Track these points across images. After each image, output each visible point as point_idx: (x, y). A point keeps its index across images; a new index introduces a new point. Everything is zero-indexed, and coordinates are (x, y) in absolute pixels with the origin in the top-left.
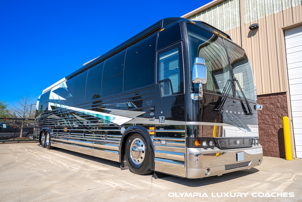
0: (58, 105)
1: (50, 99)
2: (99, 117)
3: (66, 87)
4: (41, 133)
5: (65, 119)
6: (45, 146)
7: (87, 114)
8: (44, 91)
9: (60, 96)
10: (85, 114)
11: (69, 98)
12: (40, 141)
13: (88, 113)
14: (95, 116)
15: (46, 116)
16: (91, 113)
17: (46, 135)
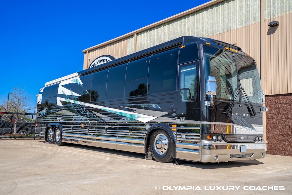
0: (72, 101)
1: (58, 93)
2: (123, 115)
3: (81, 83)
4: (47, 129)
5: (81, 115)
6: (54, 142)
7: (108, 111)
8: (48, 84)
9: (73, 92)
10: (106, 111)
11: (86, 94)
12: (47, 137)
13: (110, 110)
14: (118, 114)
15: (55, 111)
16: (114, 111)
17: (55, 131)
